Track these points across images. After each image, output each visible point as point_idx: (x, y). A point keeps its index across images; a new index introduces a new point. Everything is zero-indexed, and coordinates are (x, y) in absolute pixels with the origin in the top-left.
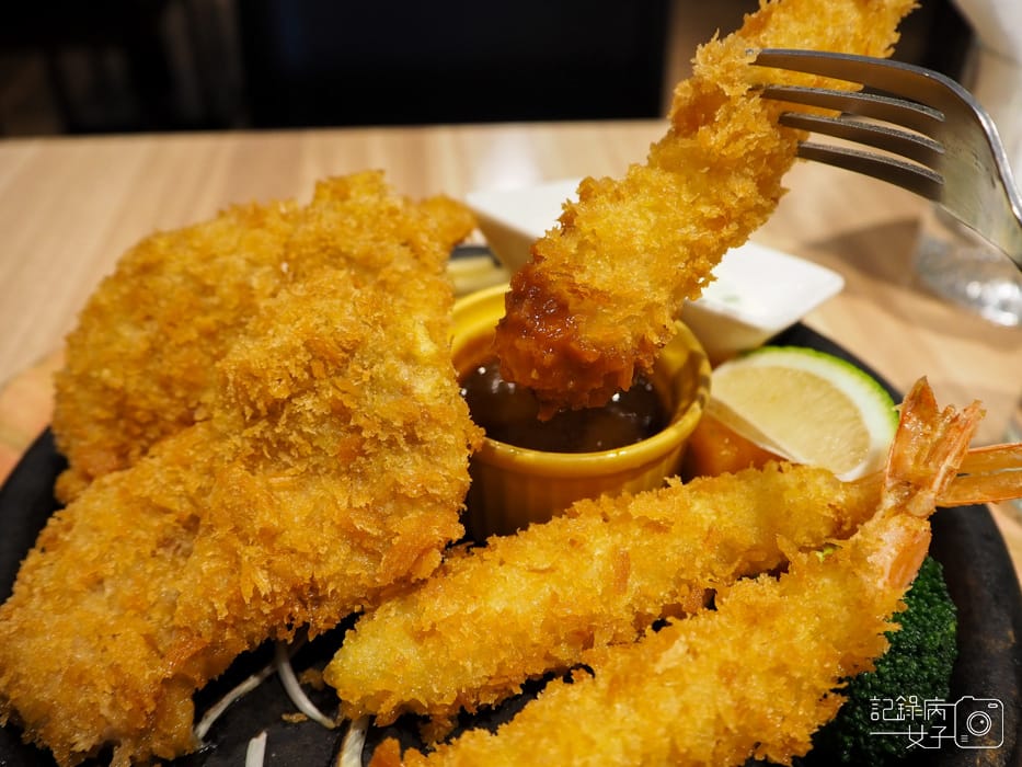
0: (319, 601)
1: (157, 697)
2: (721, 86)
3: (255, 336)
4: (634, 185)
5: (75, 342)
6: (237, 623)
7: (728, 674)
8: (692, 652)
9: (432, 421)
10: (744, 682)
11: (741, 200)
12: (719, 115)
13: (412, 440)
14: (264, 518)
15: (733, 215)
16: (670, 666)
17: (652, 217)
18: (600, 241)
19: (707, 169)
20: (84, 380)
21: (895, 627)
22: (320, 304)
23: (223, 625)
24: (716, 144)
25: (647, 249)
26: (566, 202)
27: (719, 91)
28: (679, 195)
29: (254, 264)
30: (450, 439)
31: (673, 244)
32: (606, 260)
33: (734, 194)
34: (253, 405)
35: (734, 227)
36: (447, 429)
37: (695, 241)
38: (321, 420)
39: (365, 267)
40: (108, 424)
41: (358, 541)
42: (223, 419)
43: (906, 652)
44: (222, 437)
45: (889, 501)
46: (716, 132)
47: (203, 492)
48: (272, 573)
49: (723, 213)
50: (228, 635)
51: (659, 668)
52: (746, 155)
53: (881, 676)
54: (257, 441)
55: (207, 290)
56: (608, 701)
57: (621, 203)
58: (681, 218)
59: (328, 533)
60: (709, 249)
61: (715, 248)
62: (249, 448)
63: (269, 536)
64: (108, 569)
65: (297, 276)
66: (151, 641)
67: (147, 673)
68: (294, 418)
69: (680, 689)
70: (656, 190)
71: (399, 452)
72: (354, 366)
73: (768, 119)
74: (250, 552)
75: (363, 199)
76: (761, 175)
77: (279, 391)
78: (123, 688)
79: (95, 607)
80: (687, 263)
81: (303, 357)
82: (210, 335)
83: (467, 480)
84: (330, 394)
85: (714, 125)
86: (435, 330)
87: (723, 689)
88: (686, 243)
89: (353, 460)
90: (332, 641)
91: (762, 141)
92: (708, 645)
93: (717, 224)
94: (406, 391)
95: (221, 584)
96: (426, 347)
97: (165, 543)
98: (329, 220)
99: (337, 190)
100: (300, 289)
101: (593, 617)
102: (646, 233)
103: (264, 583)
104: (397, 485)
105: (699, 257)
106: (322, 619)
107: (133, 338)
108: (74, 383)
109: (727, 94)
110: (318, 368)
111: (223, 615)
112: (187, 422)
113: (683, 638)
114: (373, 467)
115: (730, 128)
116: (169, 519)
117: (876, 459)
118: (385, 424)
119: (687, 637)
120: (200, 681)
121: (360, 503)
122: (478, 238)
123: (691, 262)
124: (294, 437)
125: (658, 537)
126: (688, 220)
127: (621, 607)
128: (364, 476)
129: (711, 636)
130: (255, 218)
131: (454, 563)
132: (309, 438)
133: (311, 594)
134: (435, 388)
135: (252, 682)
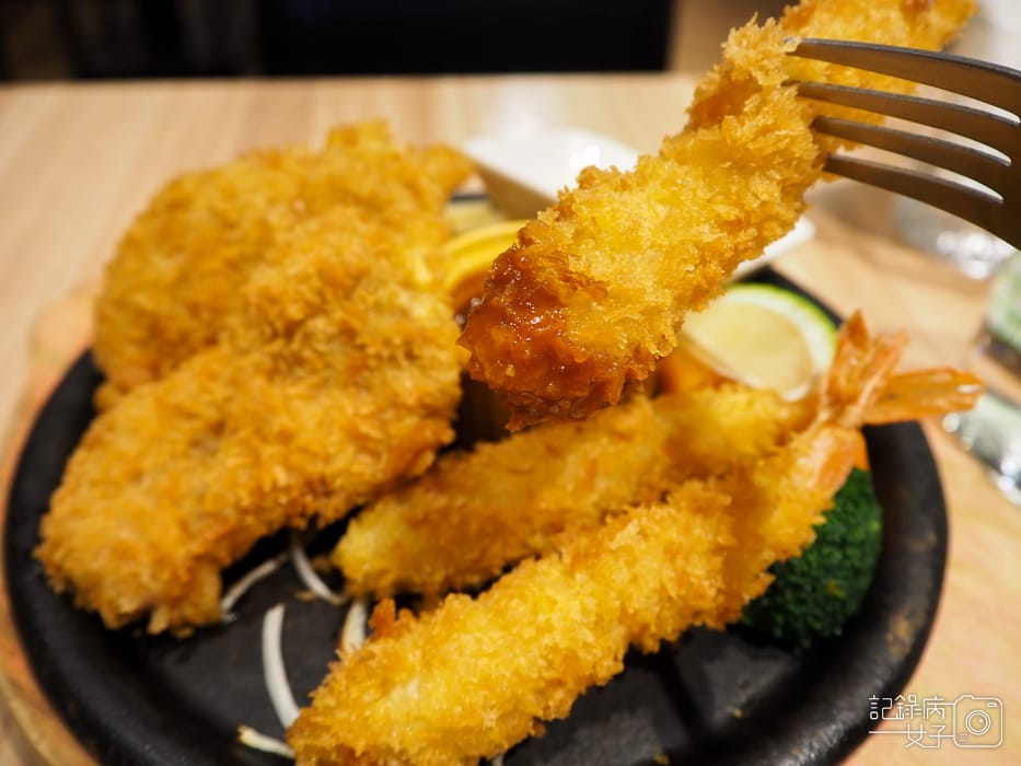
0: (328, 494)
1: (191, 570)
2: (754, 74)
3: (273, 264)
4: (642, 176)
5: (114, 270)
6: (258, 510)
7: (671, 553)
8: (643, 534)
9: (427, 340)
10: (687, 559)
11: (764, 204)
12: (749, 106)
13: (411, 356)
14: (281, 421)
15: (753, 220)
16: (623, 543)
17: (662, 210)
18: (599, 231)
19: (729, 164)
20: (121, 304)
21: (821, 520)
22: (332, 238)
23: (244, 512)
24: (742, 136)
25: (653, 245)
26: (563, 189)
27: (752, 80)
28: (695, 190)
29: (272, 202)
30: (444, 356)
31: (683, 243)
32: (605, 252)
33: (756, 197)
34: (271, 324)
35: (752, 232)
36: (441, 347)
37: (708, 243)
38: (330, 339)
39: (371, 206)
40: (142, 343)
41: (362, 442)
42: (246, 337)
43: (833, 544)
44: (244, 353)
45: (824, 415)
46: (743, 125)
47: (228, 400)
48: (289, 468)
49: (742, 216)
50: (250, 520)
51: (613, 546)
52: (774, 154)
53: (809, 564)
54: (276, 357)
55: (229, 226)
56: (570, 572)
57: (626, 194)
58: (695, 214)
59: (336, 437)
60: (722, 254)
61: (729, 254)
62: (267, 363)
63: (285, 437)
64: (147, 464)
65: (311, 212)
66: (184, 526)
67: (182, 552)
68: (308, 337)
69: (631, 564)
70: (669, 182)
71: (399, 367)
72: (360, 292)
73: (802, 118)
74: (269, 451)
75: (370, 146)
76: (786, 179)
77: (294, 312)
78: (160, 562)
79: (136, 497)
80: (696, 266)
81: (316, 283)
82: (233, 265)
83: (457, 392)
84: (338, 315)
85: (741, 117)
86: (433, 262)
87: (667, 564)
88: (697, 245)
89: (359, 374)
90: (338, 529)
91: (793, 140)
92: (657, 529)
93: (734, 226)
94: (405, 313)
95: (244, 478)
96: (423, 275)
97: (195, 444)
98: (339, 164)
99: (347, 137)
100: (313, 225)
101: (564, 511)
102: (653, 228)
103: (281, 476)
104: (396, 395)
105: (710, 262)
106: (331, 509)
107: (164, 266)
108: (112, 306)
109: (760, 82)
110: (329, 294)
111: (246, 501)
112: (211, 342)
113: (635, 521)
114: (376, 379)
115: (760, 121)
116: (198, 424)
117: (815, 380)
118: (387, 342)
119: (640, 521)
120: (226, 559)
121: (365, 410)
122: (474, 185)
123: (701, 267)
124: (307, 354)
125: (622, 446)
126: (703, 219)
127: (589, 502)
128: (368, 388)
129: (659, 522)
130: (273, 160)
131: (445, 464)
132: (320, 354)
133: (321, 487)
134: (430, 312)
135: (267, 568)
